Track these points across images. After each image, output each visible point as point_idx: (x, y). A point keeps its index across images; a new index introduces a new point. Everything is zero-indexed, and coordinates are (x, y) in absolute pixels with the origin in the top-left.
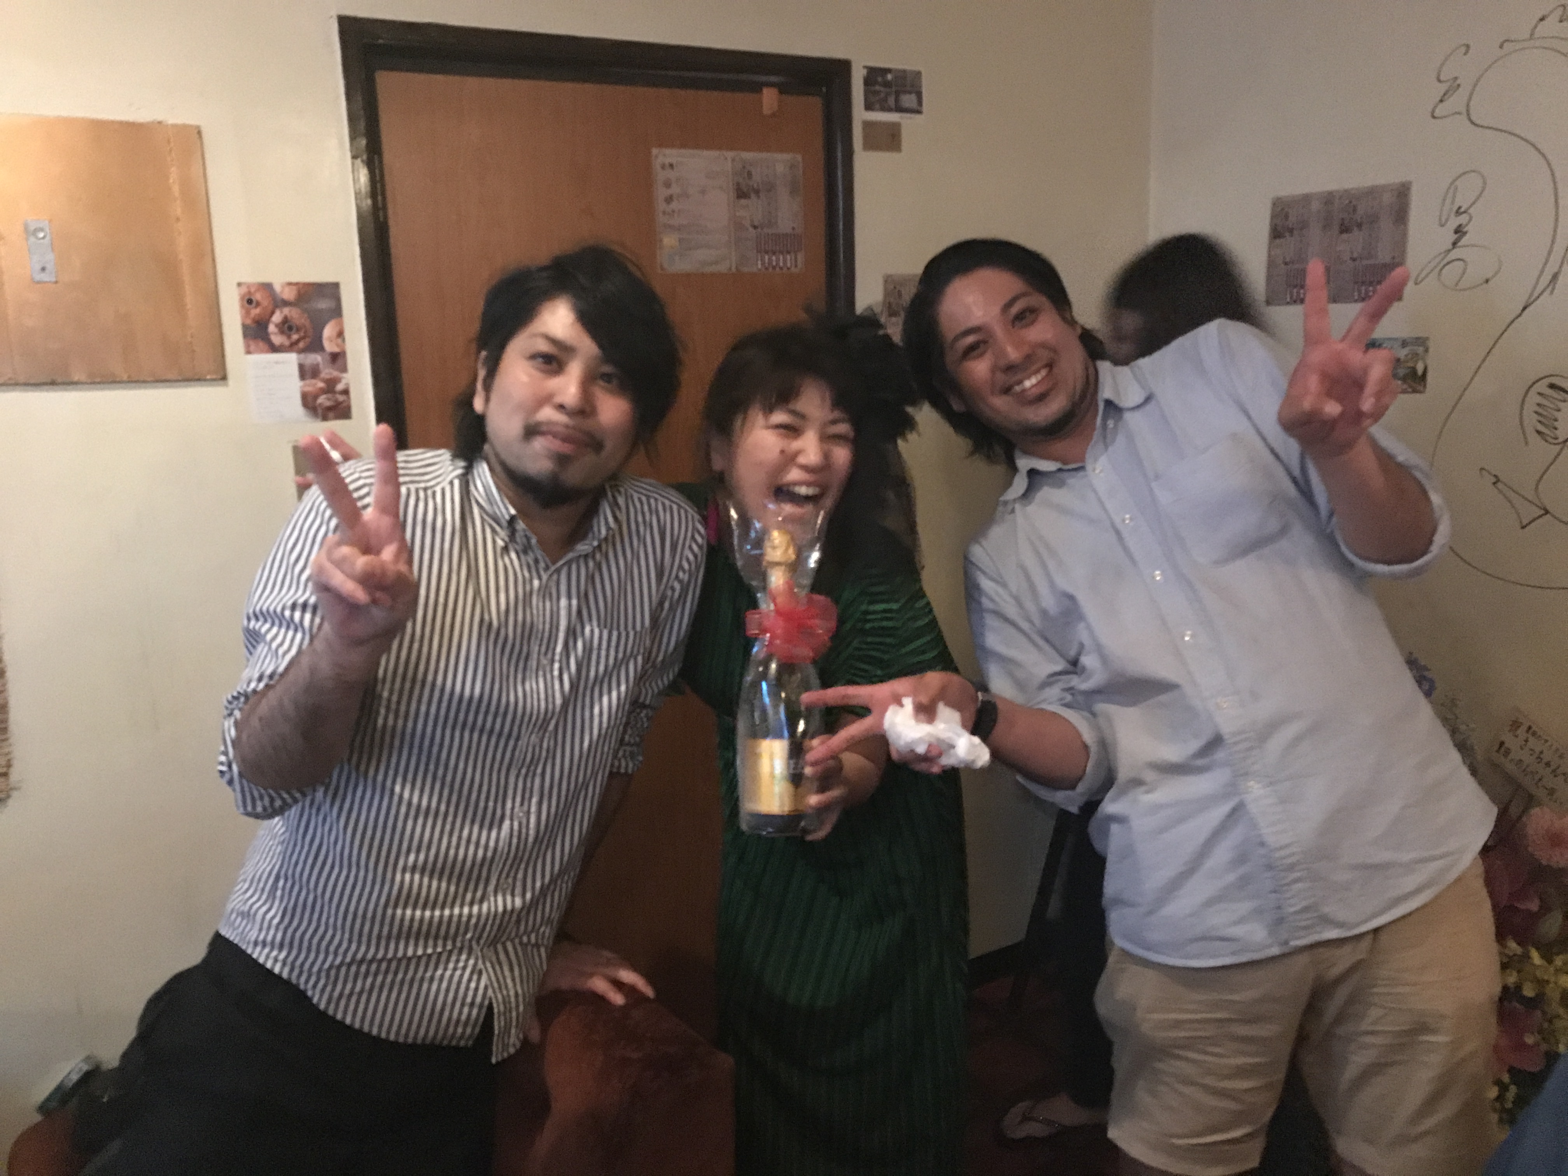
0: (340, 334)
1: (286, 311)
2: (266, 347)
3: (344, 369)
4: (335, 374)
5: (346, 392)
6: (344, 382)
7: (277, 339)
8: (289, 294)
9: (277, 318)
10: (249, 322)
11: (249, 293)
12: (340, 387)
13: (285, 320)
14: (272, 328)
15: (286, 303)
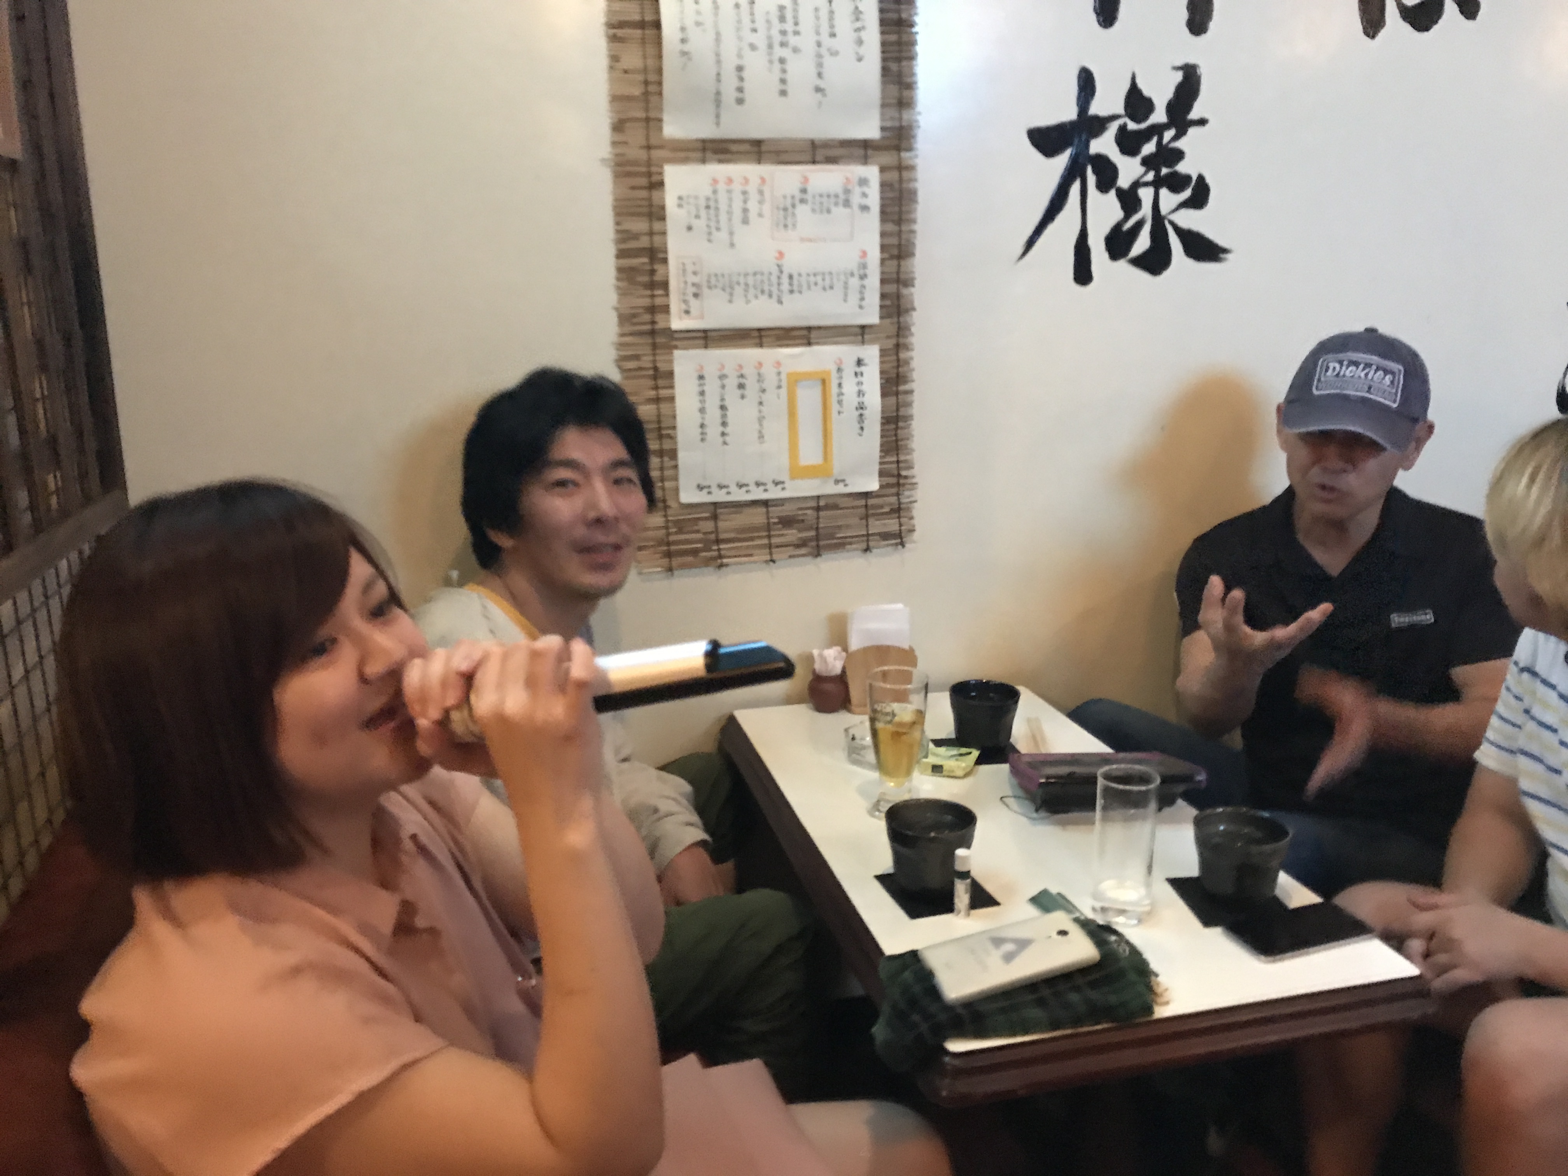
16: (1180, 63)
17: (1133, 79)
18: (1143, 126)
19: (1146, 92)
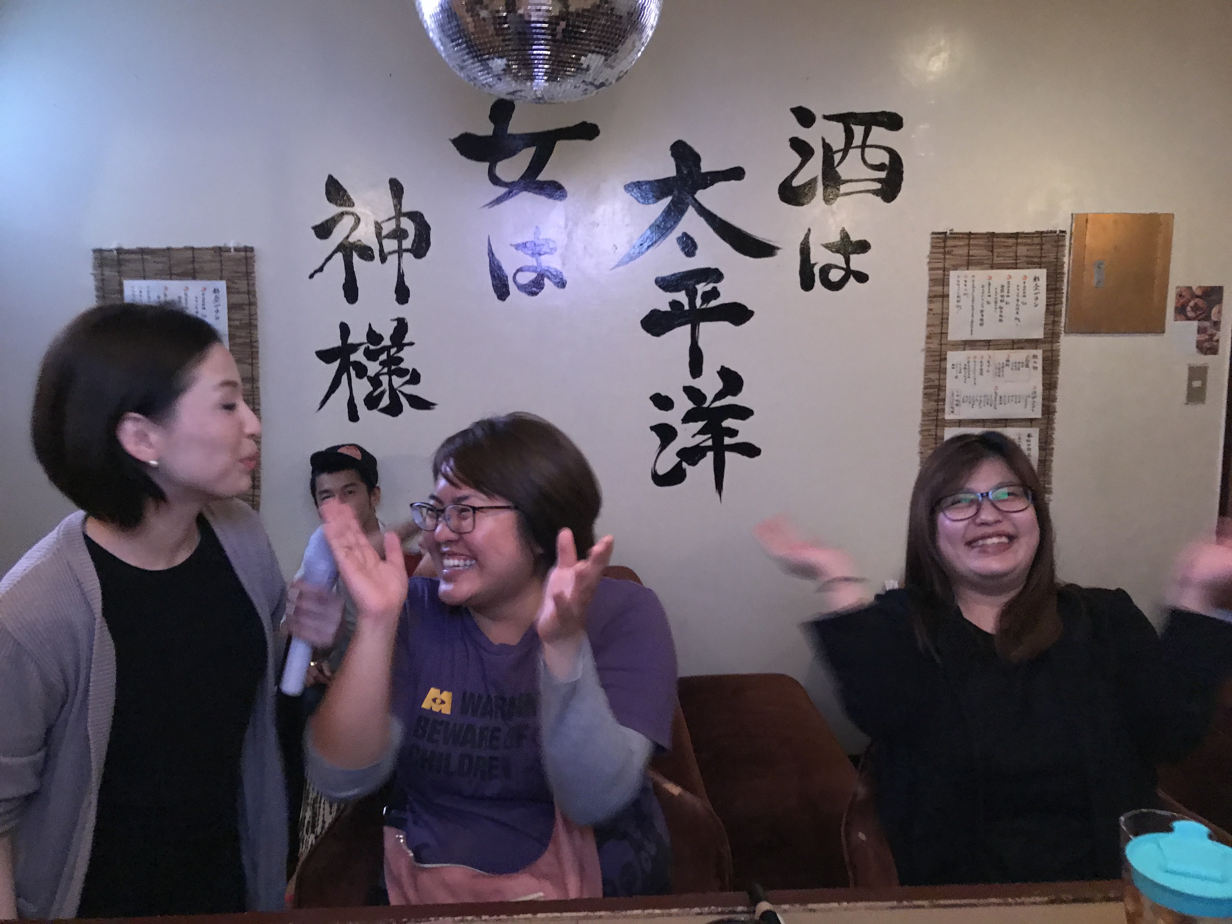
0: (1220, 312)
1: (1197, 300)
2: (1184, 318)
3: (1218, 329)
4: (1214, 331)
5: (1218, 341)
6: (1217, 335)
7: (1190, 314)
8: (1199, 293)
9: (1192, 303)
10: (1179, 305)
11: (1181, 291)
12: (1215, 338)
13: (1196, 304)
14: (1189, 309)
15: (1197, 297)
16: (396, 317)
17: (370, 325)
18: (379, 347)
19: (378, 331)
